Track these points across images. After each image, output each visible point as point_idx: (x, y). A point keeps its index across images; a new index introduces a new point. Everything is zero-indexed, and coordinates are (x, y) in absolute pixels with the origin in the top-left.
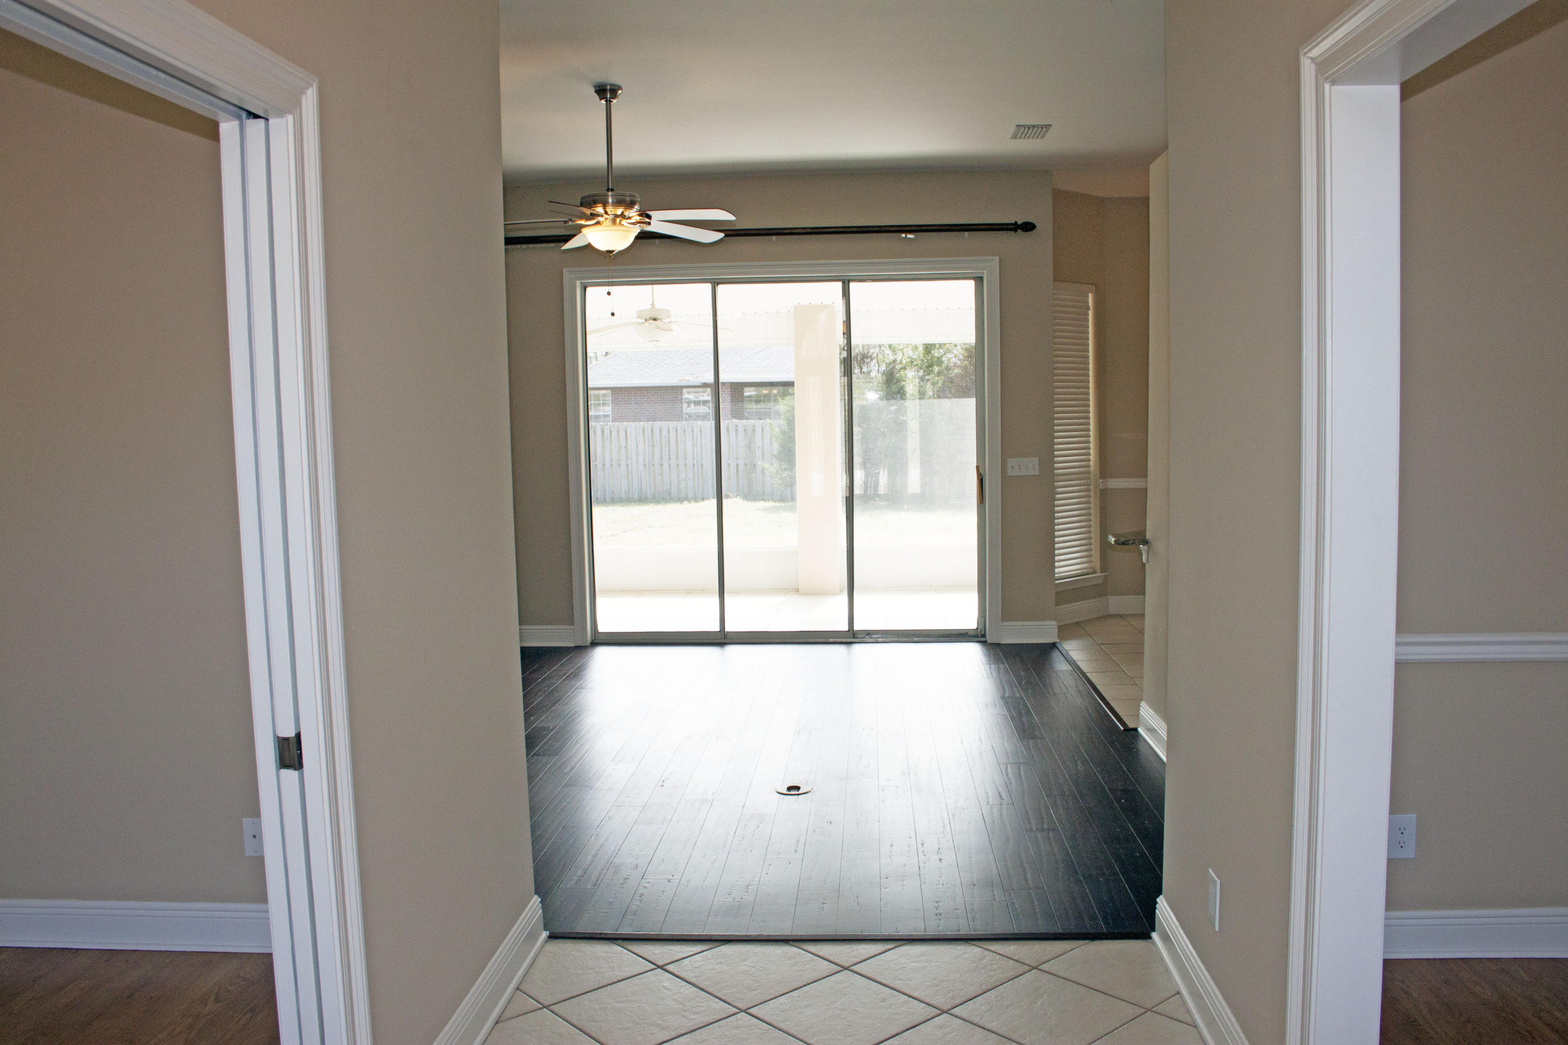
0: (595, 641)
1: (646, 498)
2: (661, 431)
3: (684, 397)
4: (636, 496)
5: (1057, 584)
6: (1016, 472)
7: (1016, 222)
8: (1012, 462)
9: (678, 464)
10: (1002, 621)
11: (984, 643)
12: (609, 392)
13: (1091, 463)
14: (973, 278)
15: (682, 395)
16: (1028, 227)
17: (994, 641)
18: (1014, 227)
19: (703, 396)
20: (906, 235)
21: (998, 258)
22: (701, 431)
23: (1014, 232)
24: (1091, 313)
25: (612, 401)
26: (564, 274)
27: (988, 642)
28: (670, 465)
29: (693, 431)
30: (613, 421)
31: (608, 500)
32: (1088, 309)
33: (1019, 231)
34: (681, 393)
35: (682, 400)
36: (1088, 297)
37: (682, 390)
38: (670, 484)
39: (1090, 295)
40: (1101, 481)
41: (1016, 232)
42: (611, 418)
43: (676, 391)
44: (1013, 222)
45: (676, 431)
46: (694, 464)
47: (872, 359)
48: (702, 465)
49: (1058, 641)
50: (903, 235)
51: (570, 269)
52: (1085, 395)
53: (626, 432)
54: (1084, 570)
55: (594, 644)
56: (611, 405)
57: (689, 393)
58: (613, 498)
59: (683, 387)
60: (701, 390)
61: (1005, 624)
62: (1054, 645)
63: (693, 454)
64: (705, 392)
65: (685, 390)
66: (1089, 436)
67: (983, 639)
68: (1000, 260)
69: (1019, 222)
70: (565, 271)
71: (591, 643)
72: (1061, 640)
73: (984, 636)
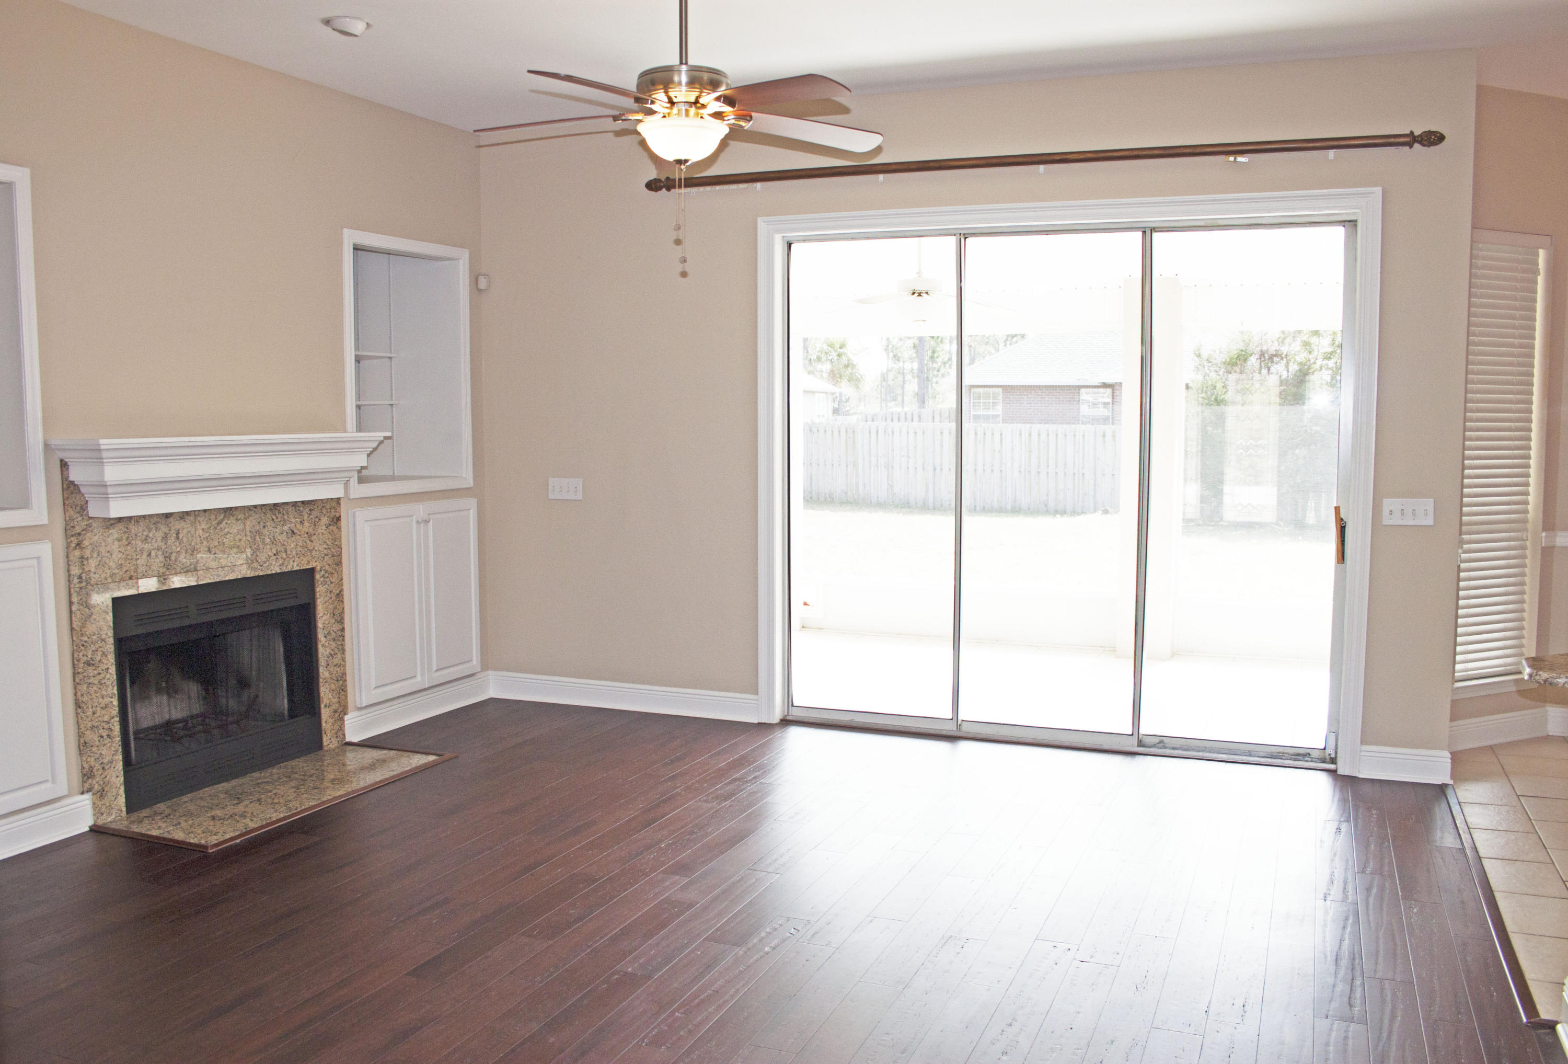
0: (789, 718)
1: (1020, 509)
2: (1039, 435)
3: (1082, 398)
4: (1009, 507)
5: (1458, 688)
6: (1397, 520)
7: (1412, 133)
8: (1389, 504)
9: (1056, 473)
10: (1362, 743)
11: (1333, 772)
12: (1000, 390)
13: (1530, 507)
14: (1343, 223)
15: (1079, 395)
16: (1433, 139)
17: (1347, 773)
18: (1411, 140)
19: (1103, 397)
20: (1235, 159)
21: (1379, 190)
22: (1084, 436)
23: (1408, 148)
24: (1540, 280)
25: (1003, 401)
26: (759, 225)
27: (1339, 772)
28: (1048, 472)
29: (1075, 436)
30: (1003, 422)
31: (978, 508)
32: (1536, 272)
33: (1416, 145)
34: (1079, 393)
35: (1079, 401)
36: (1538, 255)
37: (1079, 390)
38: (1047, 495)
39: (1541, 252)
40: (1544, 534)
41: (1411, 147)
42: (1001, 419)
43: (1073, 391)
44: (1408, 132)
45: (1057, 435)
46: (1074, 474)
47: (1282, 359)
48: (1083, 474)
49: (1451, 782)
50: (1232, 159)
51: (765, 218)
52: (1527, 404)
53: (1001, 434)
54: (1508, 668)
55: (786, 722)
56: (1001, 404)
57: (1087, 393)
58: (984, 507)
59: (1080, 387)
60: (1101, 390)
61: (1365, 747)
62: (1441, 789)
63: (1074, 462)
64: (1105, 393)
65: (1083, 390)
66: (1528, 466)
67: (1332, 767)
68: (1383, 191)
69: (1417, 133)
70: (760, 220)
71: (782, 720)
72: (1454, 782)
73: (1333, 761)
